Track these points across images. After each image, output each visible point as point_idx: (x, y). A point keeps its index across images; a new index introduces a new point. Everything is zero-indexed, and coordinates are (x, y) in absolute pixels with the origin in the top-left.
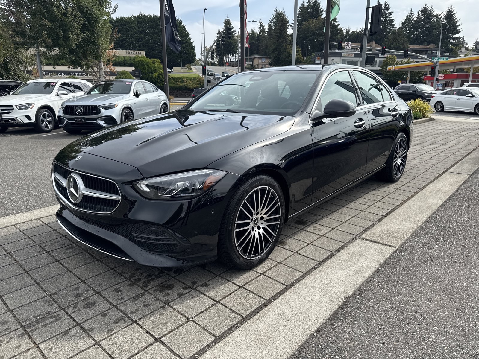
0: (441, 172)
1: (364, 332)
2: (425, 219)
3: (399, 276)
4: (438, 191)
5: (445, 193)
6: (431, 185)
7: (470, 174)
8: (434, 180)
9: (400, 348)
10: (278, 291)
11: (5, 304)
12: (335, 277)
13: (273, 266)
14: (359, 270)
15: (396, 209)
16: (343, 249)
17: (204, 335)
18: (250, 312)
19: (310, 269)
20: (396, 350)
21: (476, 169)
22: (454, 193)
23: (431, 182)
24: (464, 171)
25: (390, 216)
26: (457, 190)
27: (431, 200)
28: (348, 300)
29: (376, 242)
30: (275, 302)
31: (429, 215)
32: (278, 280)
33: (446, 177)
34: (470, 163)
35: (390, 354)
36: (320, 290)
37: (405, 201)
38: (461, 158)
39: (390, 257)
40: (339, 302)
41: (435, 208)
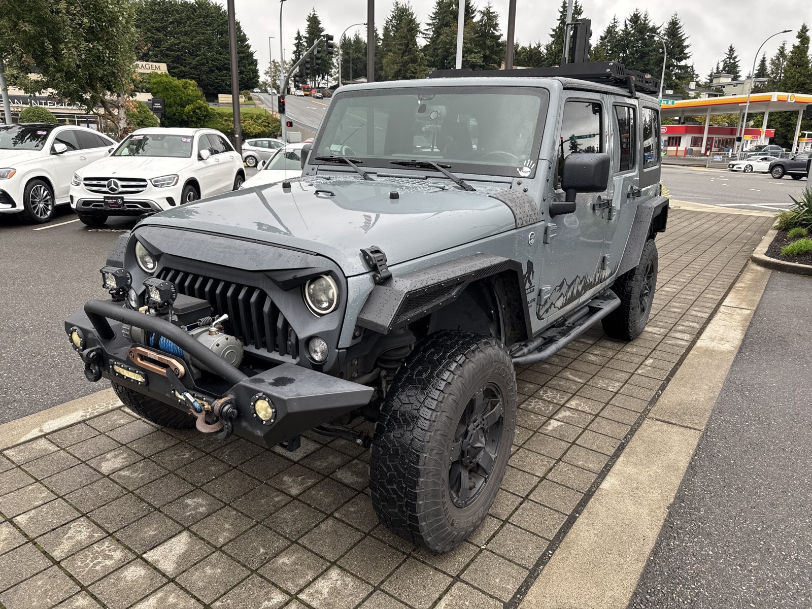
0: (714, 306)
1: (711, 552)
2: (721, 385)
3: (722, 473)
4: (723, 339)
6: (708, 328)
7: (754, 309)
8: (710, 319)
9: (761, 570)
10: (578, 502)
12: (642, 478)
13: (552, 465)
14: (669, 466)
15: (677, 369)
16: (633, 435)
17: (513, 568)
18: (555, 534)
19: (604, 468)
20: (757, 573)
21: (759, 300)
22: (743, 342)
23: (707, 324)
24: (744, 303)
25: (673, 381)
26: (745, 337)
28: (673, 512)
29: (672, 424)
30: (581, 517)
31: (724, 378)
32: (569, 485)
34: (747, 290)
35: (752, 578)
36: (631, 497)
37: (684, 356)
38: (732, 281)
39: (698, 445)
40: (663, 514)
41: (727, 368)
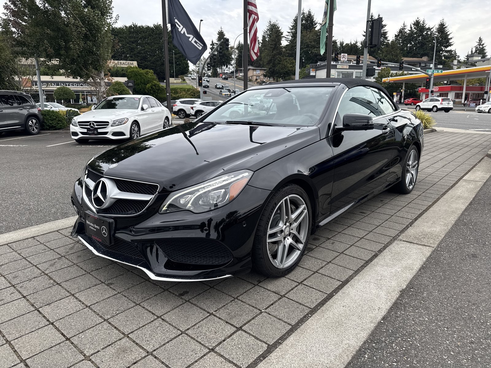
0: (456, 180)
1: (427, 319)
2: (453, 222)
3: (444, 272)
4: (459, 197)
5: (466, 199)
6: (450, 192)
7: (485, 181)
8: (452, 187)
9: (463, 331)
10: (337, 286)
11: (80, 301)
12: (385, 274)
13: (324, 265)
14: (406, 267)
15: (424, 213)
16: (385, 249)
17: (280, 324)
18: (316, 304)
19: (360, 267)
20: (460, 333)
21: (489, 176)
22: (474, 199)
23: (449, 189)
24: (478, 178)
25: (420, 219)
26: (476, 196)
27: (454, 206)
28: (403, 293)
29: (414, 243)
30: (336, 295)
31: (456, 218)
32: (332, 277)
33: (463, 184)
34: (481, 171)
35: (455, 336)
36: (375, 285)
37: (430, 206)
38: (472, 167)
39: (431, 255)
40: (395, 295)
41: (460, 212)
